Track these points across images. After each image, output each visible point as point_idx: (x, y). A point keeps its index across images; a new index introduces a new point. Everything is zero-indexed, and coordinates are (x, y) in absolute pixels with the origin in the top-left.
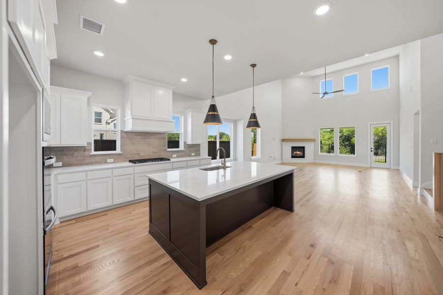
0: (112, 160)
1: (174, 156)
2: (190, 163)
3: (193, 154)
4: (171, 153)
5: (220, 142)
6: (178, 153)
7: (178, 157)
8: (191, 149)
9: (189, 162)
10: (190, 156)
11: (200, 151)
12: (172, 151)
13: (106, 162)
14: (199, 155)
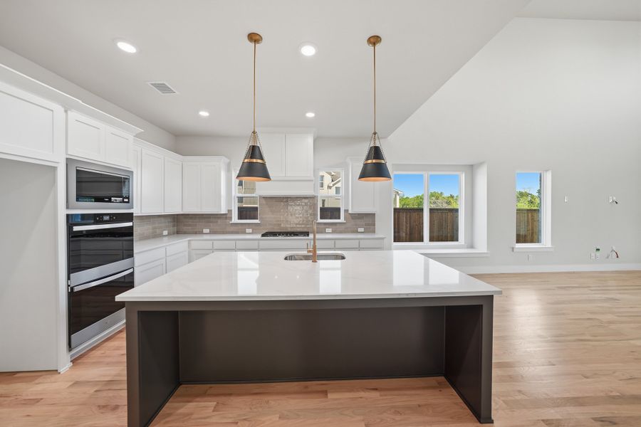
0: (250, 231)
1: (329, 230)
2: (363, 244)
3: (360, 230)
4: (323, 226)
5: (431, 210)
6: (334, 227)
7: (333, 232)
8: (359, 222)
9: (361, 241)
10: (357, 232)
11: (374, 225)
12: (325, 224)
13: (244, 233)
14: (374, 232)
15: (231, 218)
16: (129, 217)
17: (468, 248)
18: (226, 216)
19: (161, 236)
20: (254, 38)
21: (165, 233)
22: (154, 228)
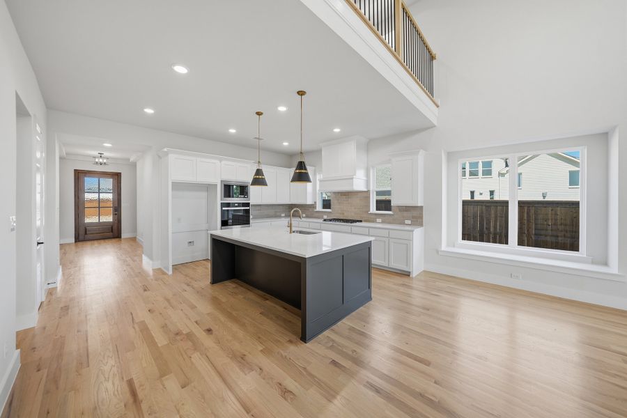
0: (326, 217)
1: (379, 220)
3: (408, 222)
4: (374, 217)
6: (383, 218)
7: (383, 222)
10: (404, 224)
11: (422, 218)
12: (376, 214)
14: (421, 224)
15: (315, 208)
16: (248, 205)
17: (593, 263)
18: (313, 206)
19: (280, 217)
20: (259, 114)
21: (283, 215)
22: (276, 212)
